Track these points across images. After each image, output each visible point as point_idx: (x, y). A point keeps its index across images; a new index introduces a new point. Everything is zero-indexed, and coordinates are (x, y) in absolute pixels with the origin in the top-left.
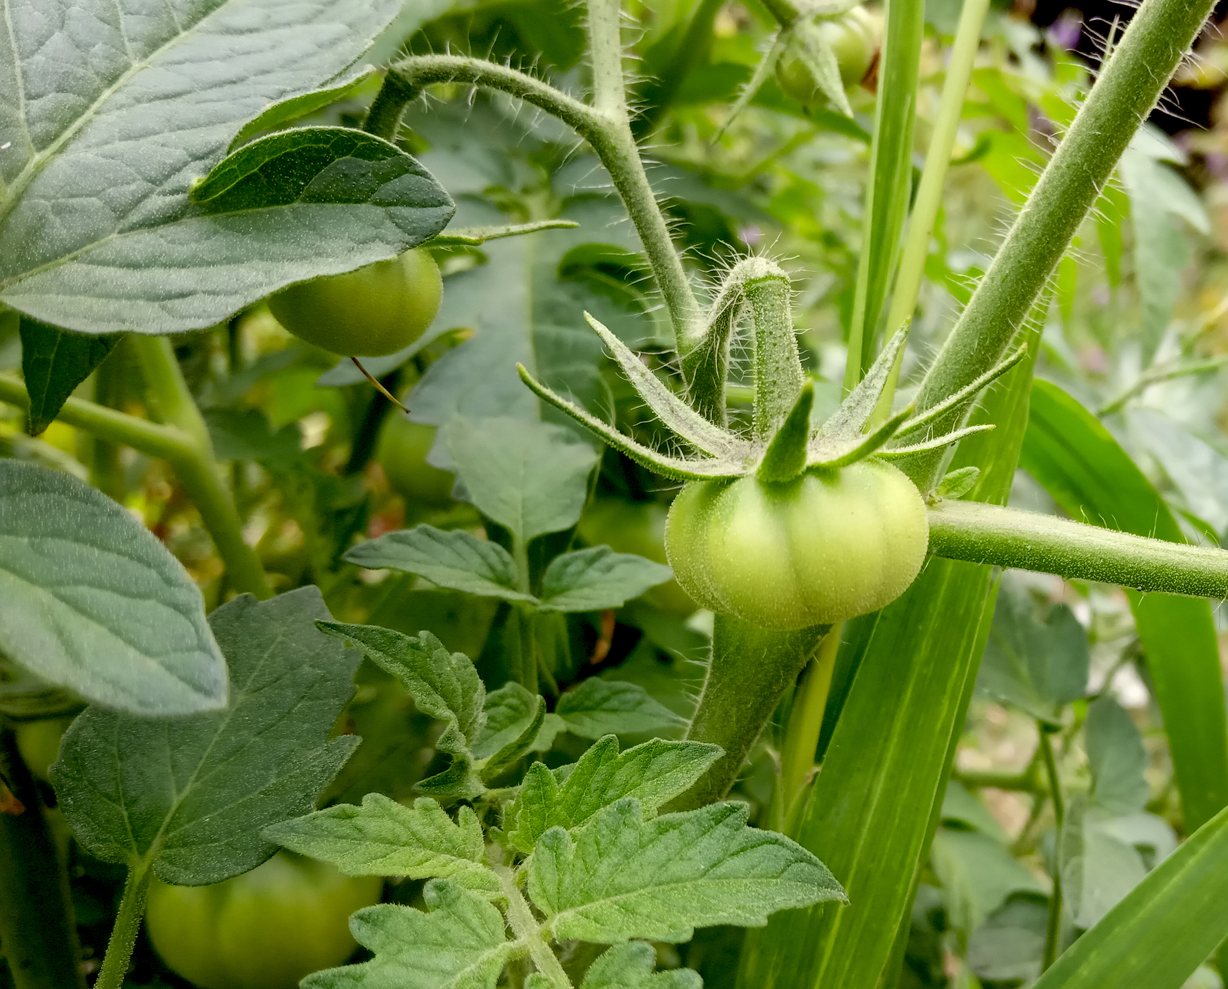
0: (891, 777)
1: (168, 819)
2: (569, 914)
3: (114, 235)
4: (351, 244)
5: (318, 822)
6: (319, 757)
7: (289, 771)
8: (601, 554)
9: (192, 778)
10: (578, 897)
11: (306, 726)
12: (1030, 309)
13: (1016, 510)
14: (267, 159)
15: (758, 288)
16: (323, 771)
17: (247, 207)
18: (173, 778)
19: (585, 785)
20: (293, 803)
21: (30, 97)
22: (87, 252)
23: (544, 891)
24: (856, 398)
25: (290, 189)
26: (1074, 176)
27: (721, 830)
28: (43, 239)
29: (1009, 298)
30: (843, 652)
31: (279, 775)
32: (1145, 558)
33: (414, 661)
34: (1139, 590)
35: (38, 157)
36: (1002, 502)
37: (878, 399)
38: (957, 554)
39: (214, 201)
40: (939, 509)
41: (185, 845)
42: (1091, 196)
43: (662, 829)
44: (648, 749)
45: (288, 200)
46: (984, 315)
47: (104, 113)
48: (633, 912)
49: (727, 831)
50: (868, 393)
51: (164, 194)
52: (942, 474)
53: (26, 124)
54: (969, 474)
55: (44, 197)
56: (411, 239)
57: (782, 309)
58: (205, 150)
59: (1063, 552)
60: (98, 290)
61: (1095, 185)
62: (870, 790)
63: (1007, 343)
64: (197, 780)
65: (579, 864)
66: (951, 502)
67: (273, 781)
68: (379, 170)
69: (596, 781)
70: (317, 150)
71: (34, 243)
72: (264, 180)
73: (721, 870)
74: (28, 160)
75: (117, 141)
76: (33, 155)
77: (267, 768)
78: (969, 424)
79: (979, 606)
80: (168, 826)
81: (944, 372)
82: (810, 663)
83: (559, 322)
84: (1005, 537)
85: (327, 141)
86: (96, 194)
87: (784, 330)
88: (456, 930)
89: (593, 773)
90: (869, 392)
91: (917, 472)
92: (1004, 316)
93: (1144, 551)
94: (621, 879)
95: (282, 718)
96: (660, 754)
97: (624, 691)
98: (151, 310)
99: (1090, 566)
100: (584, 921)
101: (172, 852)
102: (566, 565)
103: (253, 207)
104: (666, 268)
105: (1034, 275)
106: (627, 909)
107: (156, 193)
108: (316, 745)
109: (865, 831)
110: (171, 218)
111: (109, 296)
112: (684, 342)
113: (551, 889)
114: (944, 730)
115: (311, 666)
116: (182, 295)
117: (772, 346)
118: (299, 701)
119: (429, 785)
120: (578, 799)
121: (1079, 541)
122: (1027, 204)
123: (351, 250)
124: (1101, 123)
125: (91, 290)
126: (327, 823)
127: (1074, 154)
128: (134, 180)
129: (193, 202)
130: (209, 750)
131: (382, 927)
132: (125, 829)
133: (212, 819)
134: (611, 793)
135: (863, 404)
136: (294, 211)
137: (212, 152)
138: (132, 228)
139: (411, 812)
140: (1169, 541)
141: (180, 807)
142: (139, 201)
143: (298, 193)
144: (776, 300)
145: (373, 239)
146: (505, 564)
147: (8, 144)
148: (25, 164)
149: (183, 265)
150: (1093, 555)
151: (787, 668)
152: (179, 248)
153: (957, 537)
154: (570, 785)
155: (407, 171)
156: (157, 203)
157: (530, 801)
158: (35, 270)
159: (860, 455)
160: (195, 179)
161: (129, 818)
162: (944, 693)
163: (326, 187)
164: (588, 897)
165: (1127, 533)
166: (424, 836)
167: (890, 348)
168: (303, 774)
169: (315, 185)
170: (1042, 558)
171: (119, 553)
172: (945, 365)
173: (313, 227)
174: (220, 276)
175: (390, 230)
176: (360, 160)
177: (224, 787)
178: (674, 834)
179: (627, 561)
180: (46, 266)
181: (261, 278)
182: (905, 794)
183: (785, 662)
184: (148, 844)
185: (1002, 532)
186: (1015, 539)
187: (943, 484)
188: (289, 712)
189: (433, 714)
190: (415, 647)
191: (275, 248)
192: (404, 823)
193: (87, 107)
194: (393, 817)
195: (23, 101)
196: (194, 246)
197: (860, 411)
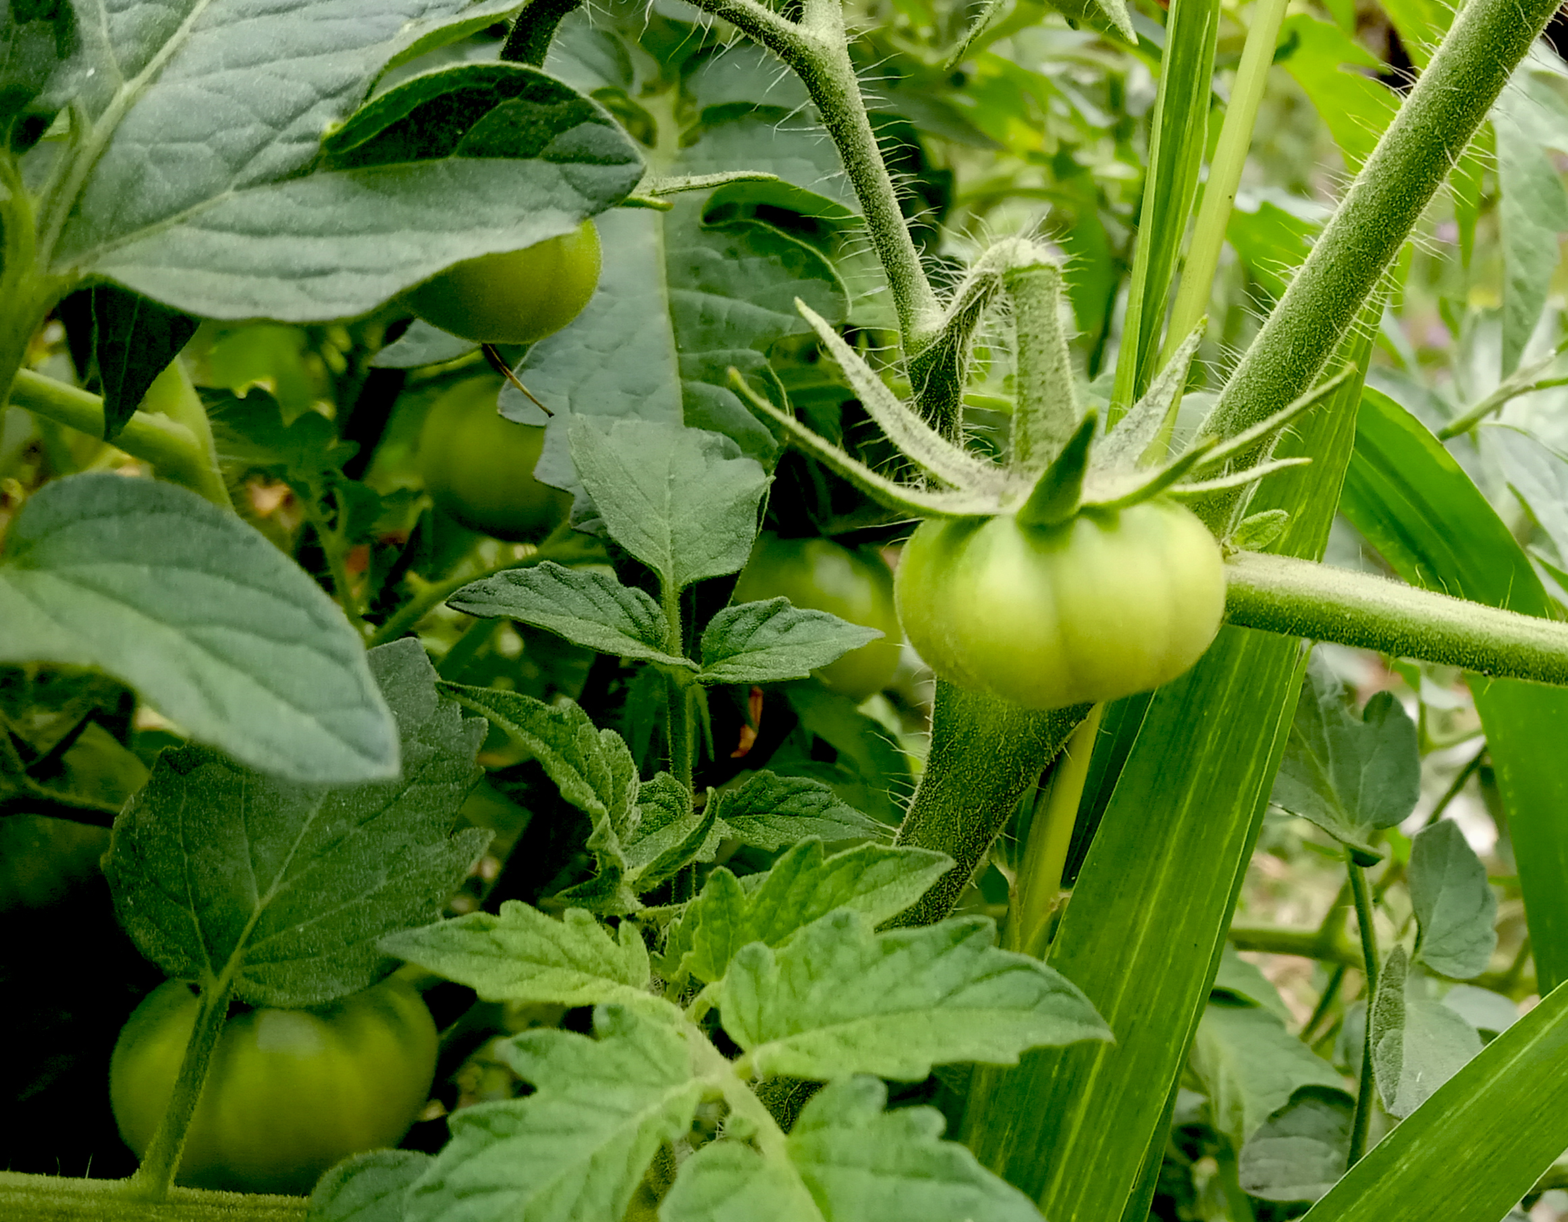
0: (1162, 905)
1: (248, 929)
2: (775, 1048)
3: (229, 193)
4: (521, 211)
5: (447, 933)
6: (441, 854)
7: (403, 870)
8: (778, 608)
9: (278, 878)
10: (783, 1027)
11: (419, 817)
12: (1361, 308)
13: (1333, 568)
14: (420, 101)
15: (1021, 280)
16: (449, 872)
17: (393, 160)
18: (253, 877)
19: (781, 898)
20: (412, 910)
21: (113, 9)
22: (198, 214)
23: (741, 1019)
24: (1136, 418)
25: (444, 139)
26: (1423, 142)
27: (960, 951)
28: (142, 195)
29: (1334, 296)
30: (1102, 744)
31: (390, 876)
32: (1493, 634)
33: (555, 738)
34: (1485, 675)
35: (127, 88)
36: (1316, 558)
37: (1163, 421)
38: (1255, 622)
39: (351, 153)
40: (1235, 563)
41: (274, 960)
42: (1443, 169)
43: (888, 949)
44: (860, 856)
45: (442, 153)
46: (1301, 314)
47: (202, 30)
48: (855, 1045)
49: (968, 953)
50: (1151, 413)
51: (289, 140)
52: (1240, 518)
53: (110, 45)
54: (1274, 519)
55: (139, 140)
56: (591, 205)
57: (1051, 306)
58: (336, 85)
59: (1391, 624)
60: (218, 262)
61: (1449, 155)
62: (1135, 923)
63: (1329, 351)
64: (285, 879)
65: (784, 988)
66: (1249, 554)
67: (383, 882)
68: (553, 116)
69: (794, 893)
70: (479, 92)
71: (132, 199)
72: (413, 127)
73: (960, 999)
74: (115, 91)
75: (222, 69)
76: (121, 86)
77: (375, 868)
78: (1276, 456)
79: (1282, 688)
80: (251, 935)
81: (1247, 386)
82: (1060, 756)
83: (707, 288)
84: (1317, 602)
85: (491, 80)
86: (203, 138)
87: (1053, 334)
88: (633, 1063)
89: (790, 883)
90: (1153, 411)
91: (1208, 514)
92: (1327, 317)
93: (1492, 626)
94: (838, 1007)
95: (388, 806)
96: (875, 862)
97: (806, 790)
98: (287, 290)
99: (1425, 642)
100: (794, 1054)
101: (259, 968)
102: (732, 621)
103: (400, 161)
104: (891, 238)
105: (1367, 266)
106: (846, 1041)
107: (278, 139)
108: (434, 841)
109: (1128, 974)
110: (299, 172)
111: (232, 270)
112: (912, 335)
113: (750, 1018)
114: (1233, 847)
115: (420, 741)
116: (323, 272)
117: (1037, 353)
118: (409, 785)
119: (575, 895)
120: (772, 915)
121: (1412, 609)
122: (1361, 173)
123: (520, 219)
124: (1459, 77)
125: (209, 262)
126: (460, 935)
127: (1423, 114)
128: (250, 122)
129: (325, 153)
130: (298, 842)
131: (545, 1056)
132: (197, 940)
133: (307, 930)
134: (813, 908)
135: (1144, 425)
136: (449, 167)
137: (346, 88)
138: (252, 184)
139: (560, 925)
140: (1525, 614)
141: (264, 913)
142: (257, 149)
143: (454, 145)
144: (1045, 295)
145: (547, 204)
146: (654, 618)
147: (91, 72)
148: (112, 97)
149: (319, 233)
150: (1429, 628)
151: (1028, 762)
152: (313, 211)
153: (1256, 600)
154: (762, 898)
155: (585, 119)
156: (281, 153)
157: (711, 916)
158: (135, 235)
159: (1147, 494)
160: (328, 124)
161: (200, 924)
162: (1235, 798)
163: (489, 137)
164: (796, 1027)
165: (1474, 602)
166: (578, 956)
167: (1180, 355)
168: (423, 876)
169: (474, 135)
170: (1364, 630)
171: (261, 588)
172: (1248, 377)
173: (475, 188)
174: (367, 249)
175: (566, 193)
176: (530, 105)
177: (321, 890)
178: (901, 956)
179: (812, 618)
180: (147, 230)
181: (417, 254)
182: (1181, 926)
183: (1029, 754)
184: (225, 960)
185: (1314, 595)
186: (1330, 604)
187: (1241, 531)
188: (397, 798)
189: (583, 804)
190: (557, 719)
191: (431, 215)
192: (552, 938)
193: (180, 23)
194: (538, 930)
195: (104, 15)
196: (330, 209)
197: (1140, 436)
